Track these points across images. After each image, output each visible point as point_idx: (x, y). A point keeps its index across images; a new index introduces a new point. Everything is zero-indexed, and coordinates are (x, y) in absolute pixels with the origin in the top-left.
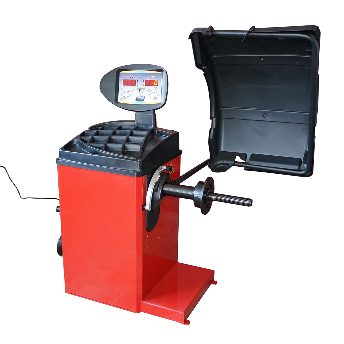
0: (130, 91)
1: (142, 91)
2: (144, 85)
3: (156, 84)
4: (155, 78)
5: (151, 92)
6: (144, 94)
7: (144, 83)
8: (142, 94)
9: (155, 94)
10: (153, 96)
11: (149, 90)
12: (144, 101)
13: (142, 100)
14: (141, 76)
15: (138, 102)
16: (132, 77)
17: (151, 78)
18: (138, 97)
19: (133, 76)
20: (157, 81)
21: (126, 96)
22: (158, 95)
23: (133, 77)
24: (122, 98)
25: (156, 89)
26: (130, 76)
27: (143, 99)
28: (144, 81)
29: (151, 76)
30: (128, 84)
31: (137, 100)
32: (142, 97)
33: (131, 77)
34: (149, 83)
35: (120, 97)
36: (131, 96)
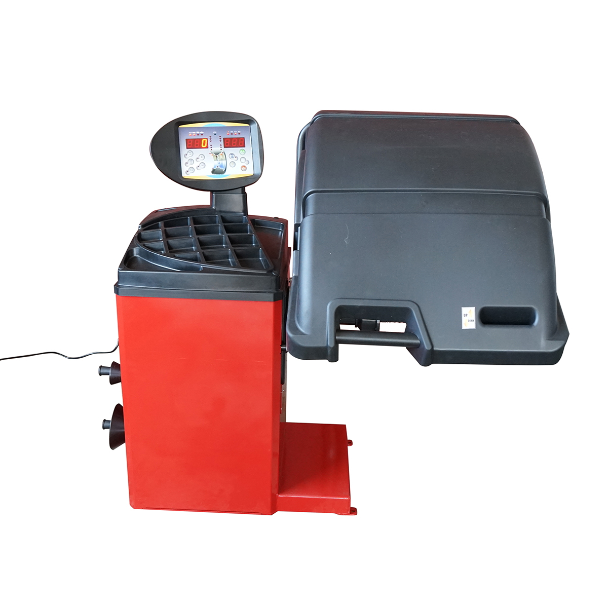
0: (200, 158)
1: (220, 156)
2: (223, 146)
4: (239, 134)
5: (236, 159)
6: (224, 162)
7: (222, 143)
8: (221, 162)
9: (243, 160)
10: (239, 164)
11: (232, 154)
12: (225, 174)
13: (222, 172)
14: (215, 132)
15: (215, 175)
17: (232, 134)
18: (215, 167)
19: (202, 132)
21: (195, 166)
22: (247, 162)
23: (202, 135)
24: (188, 170)
25: (244, 152)
26: (198, 132)
27: (224, 170)
28: (222, 140)
29: (232, 132)
30: (195, 147)
31: (214, 172)
32: (221, 166)
33: (198, 135)
34: (230, 143)
35: (184, 169)
36: (203, 166)
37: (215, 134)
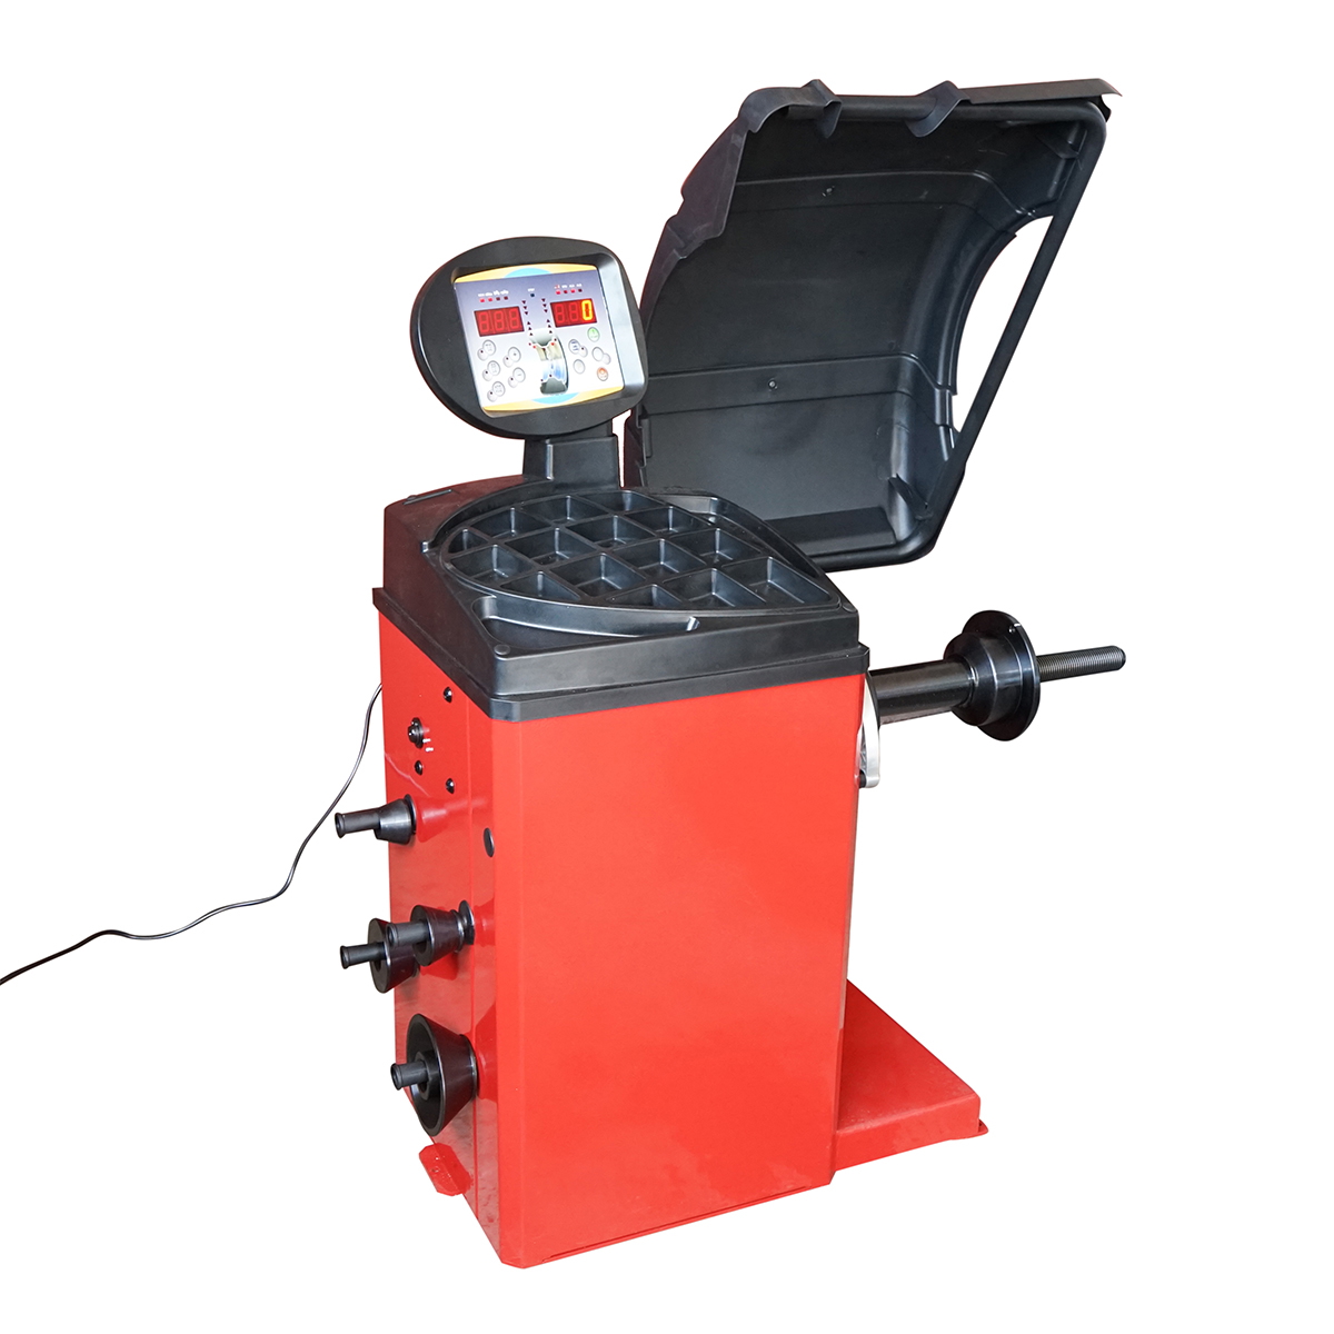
0: (511, 356)
1: (551, 350)
2: (552, 323)
3: (588, 315)
4: (580, 290)
5: (584, 352)
6: (561, 363)
7: (550, 315)
8: (554, 362)
9: (598, 354)
10: (592, 365)
11: (574, 341)
12: (568, 392)
13: (562, 389)
14: (531, 290)
15: (549, 396)
17: (565, 292)
18: (545, 377)
19: (505, 292)
20: (588, 302)
21: (504, 378)
22: (606, 359)
23: (506, 298)
24: (490, 389)
25: (596, 334)
26: (496, 293)
27: (564, 383)
28: (549, 307)
29: (564, 287)
30: (498, 330)
31: (545, 389)
32: (558, 373)
33: (498, 299)
34: (568, 314)
35: (482, 386)
36: (521, 378)
37: (533, 295)
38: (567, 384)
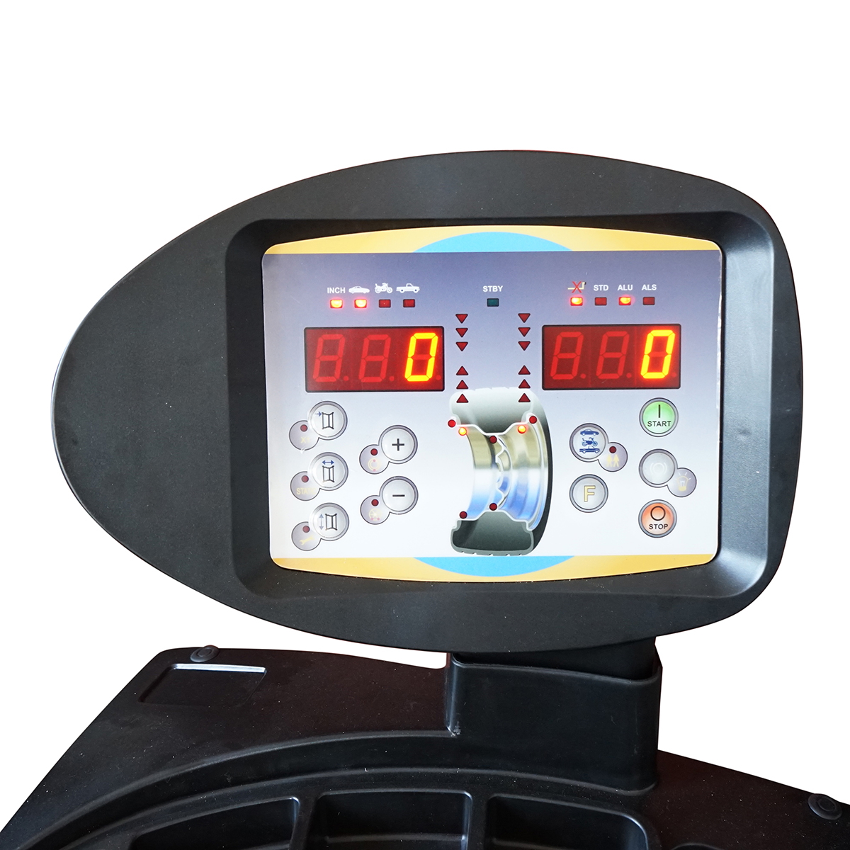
0: (387, 447)
1: (516, 443)
2: (536, 378)
3: (656, 365)
4: (649, 301)
5: (616, 458)
6: (535, 480)
7: (534, 358)
8: (514, 477)
9: (656, 470)
11: (589, 429)
12: (542, 549)
13: (520, 541)
14: (494, 289)
15: (475, 556)
16: (397, 304)
17: (601, 301)
18: (475, 506)
19: (411, 289)
20: (670, 335)
21: (351, 496)
22: (679, 483)
23: (409, 303)
25: (667, 415)
26: (383, 289)
27: (529, 529)
28: (536, 338)
29: (601, 288)
30: (364, 379)
31: (466, 536)
32: (517, 503)
33: (385, 303)
34: (588, 358)
36: (402, 503)
37: (493, 302)
38: (539, 532)
